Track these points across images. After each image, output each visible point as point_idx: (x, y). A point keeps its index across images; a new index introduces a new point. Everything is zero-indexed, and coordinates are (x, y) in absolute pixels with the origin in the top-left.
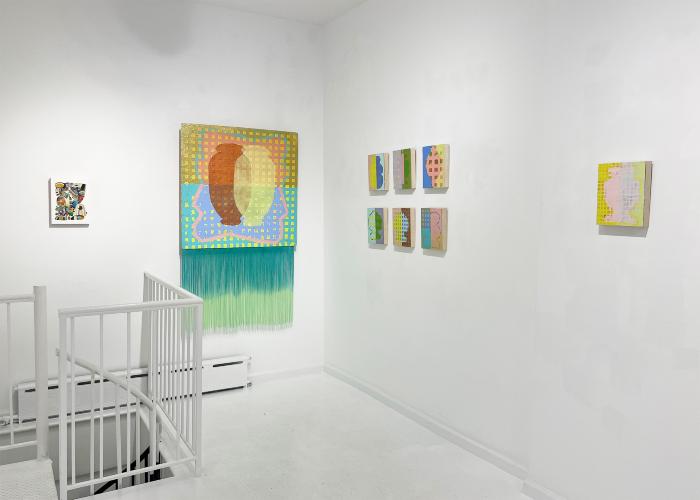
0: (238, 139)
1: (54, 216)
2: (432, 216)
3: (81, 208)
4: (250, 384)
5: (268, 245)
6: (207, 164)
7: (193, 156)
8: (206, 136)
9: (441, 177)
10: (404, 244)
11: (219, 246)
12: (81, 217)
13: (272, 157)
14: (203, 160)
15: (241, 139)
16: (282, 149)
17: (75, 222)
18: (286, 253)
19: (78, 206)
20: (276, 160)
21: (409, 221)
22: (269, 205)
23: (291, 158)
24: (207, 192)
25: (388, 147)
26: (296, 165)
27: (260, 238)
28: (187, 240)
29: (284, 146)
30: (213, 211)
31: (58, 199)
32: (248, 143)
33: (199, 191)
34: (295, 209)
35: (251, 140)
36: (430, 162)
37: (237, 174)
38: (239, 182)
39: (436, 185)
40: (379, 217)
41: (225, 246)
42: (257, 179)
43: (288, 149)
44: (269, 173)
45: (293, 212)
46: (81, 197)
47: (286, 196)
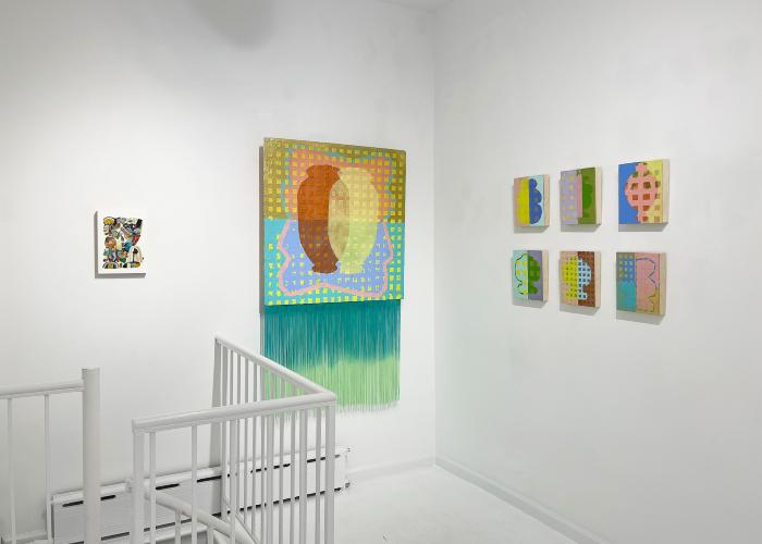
0: (334, 159)
1: (101, 263)
2: (638, 263)
3: (136, 252)
4: (348, 485)
5: (369, 299)
6: (295, 192)
7: (279, 182)
8: (295, 155)
9: (657, 208)
10: (581, 303)
11: (310, 301)
12: (136, 264)
13: (375, 183)
14: (290, 187)
15: (338, 158)
16: (387, 172)
17: (129, 270)
18: (391, 308)
19: (132, 249)
20: (379, 187)
21: (593, 270)
22: (371, 246)
23: (396, 184)
24: (295, 230)
25: (552, 167)
26: (403, 193)
27: (360, 290)
28: (271, 293)
29: (390, 167)
30: (303, 255)
31: (107, 240)
32: (346, 165)
33: (286, 228)
34: (402, 250)
35: (349, 160)
36: (634, 185)
37: (333, 204)
38: (334, 217)
39: (645, 219)
40: (534, 263)
41: (318, 301)
42: (356, 212)
43: (394, 172)
44: (371, 204)
45: (399, 254)
46: (136, 237)
47: (391, 234)
